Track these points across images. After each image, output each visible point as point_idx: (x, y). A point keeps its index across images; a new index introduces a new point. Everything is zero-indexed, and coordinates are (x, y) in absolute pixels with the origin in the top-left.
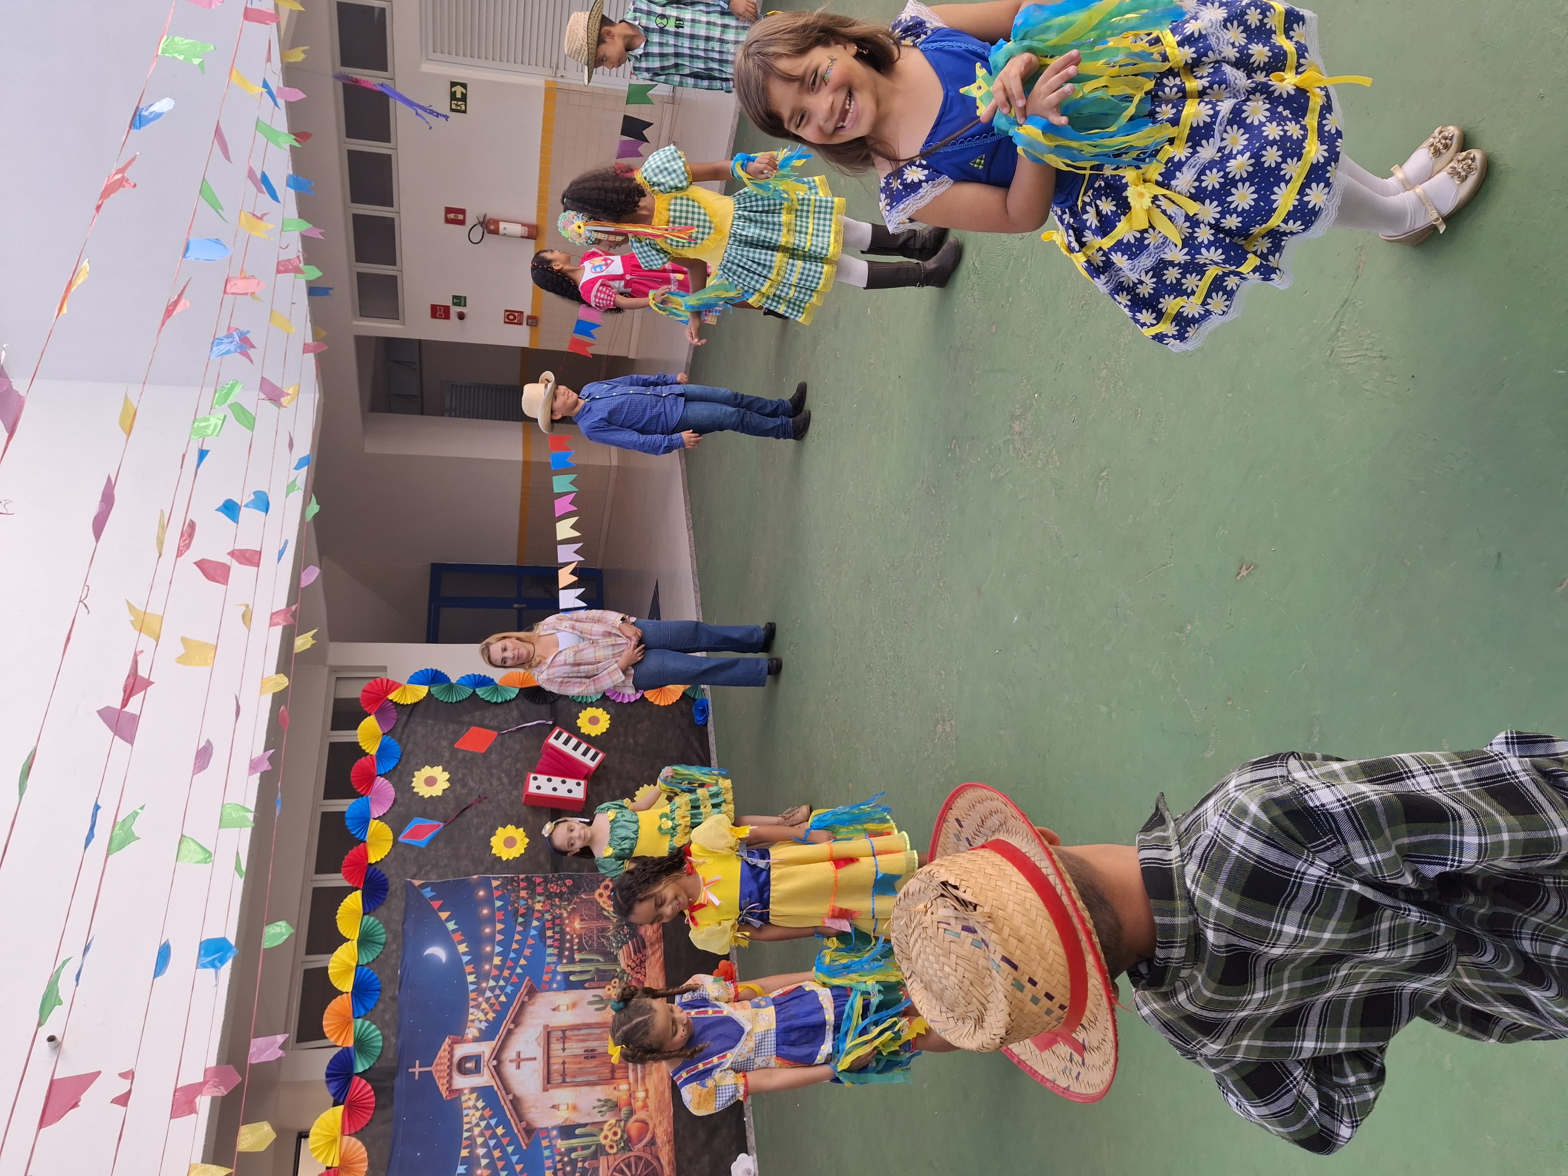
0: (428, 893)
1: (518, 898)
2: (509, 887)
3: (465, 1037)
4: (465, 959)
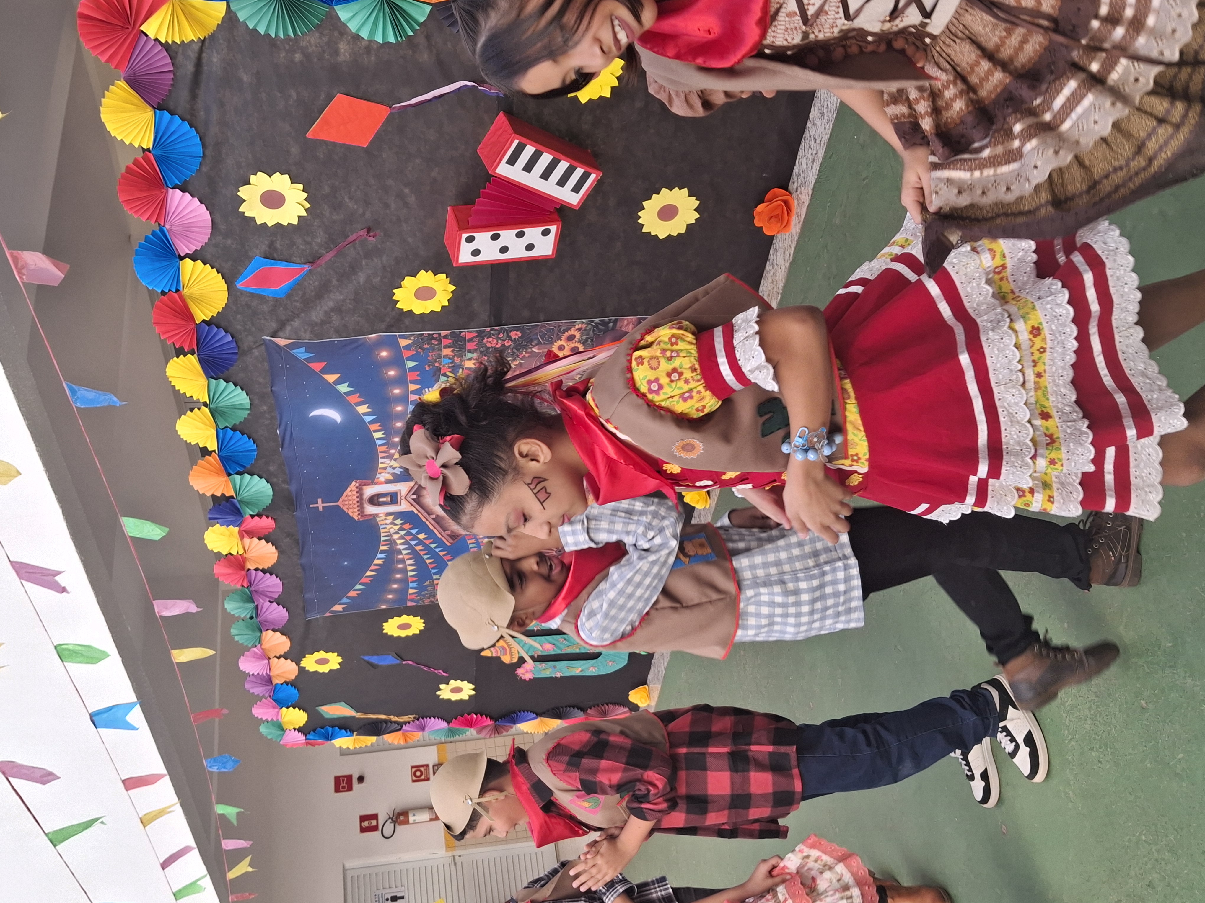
0: (301, 354)
1: (440, 357)
2: (426, 346)
3: (376, 480)
4: (368, 419)
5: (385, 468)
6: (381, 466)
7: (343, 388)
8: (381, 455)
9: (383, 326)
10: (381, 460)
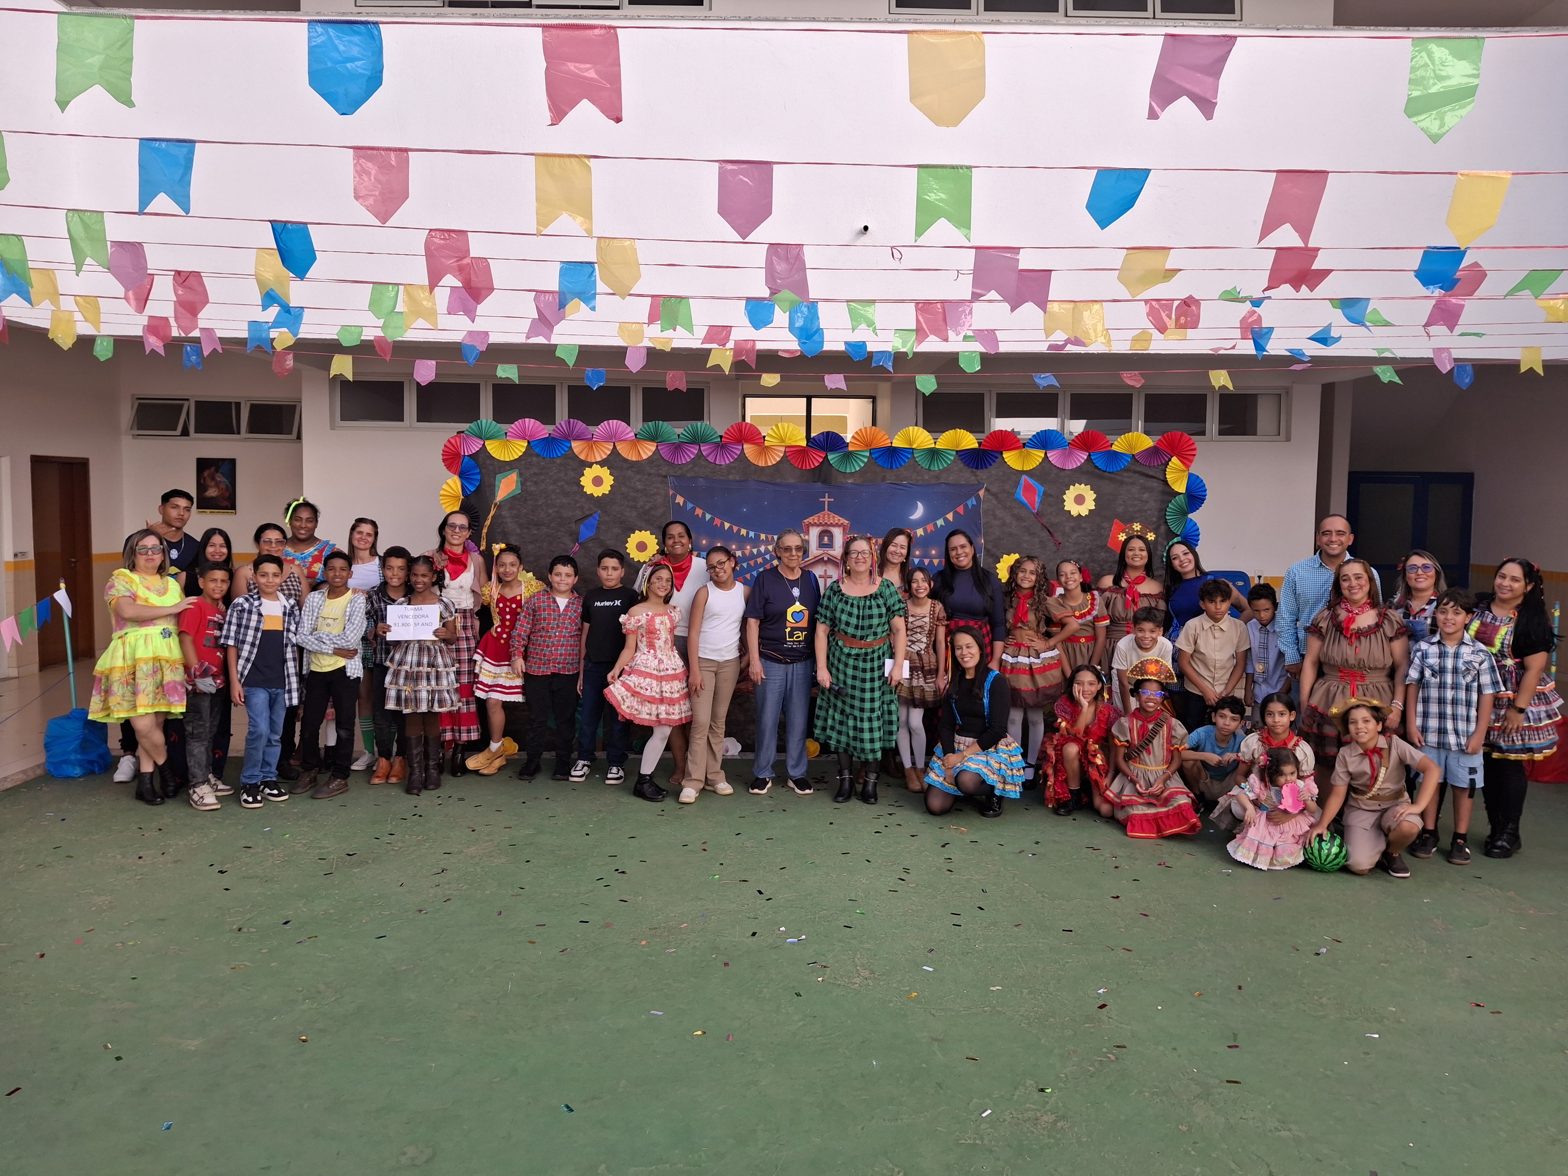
0: (972, 502)
7: (940, 522)
9: (989, 547)
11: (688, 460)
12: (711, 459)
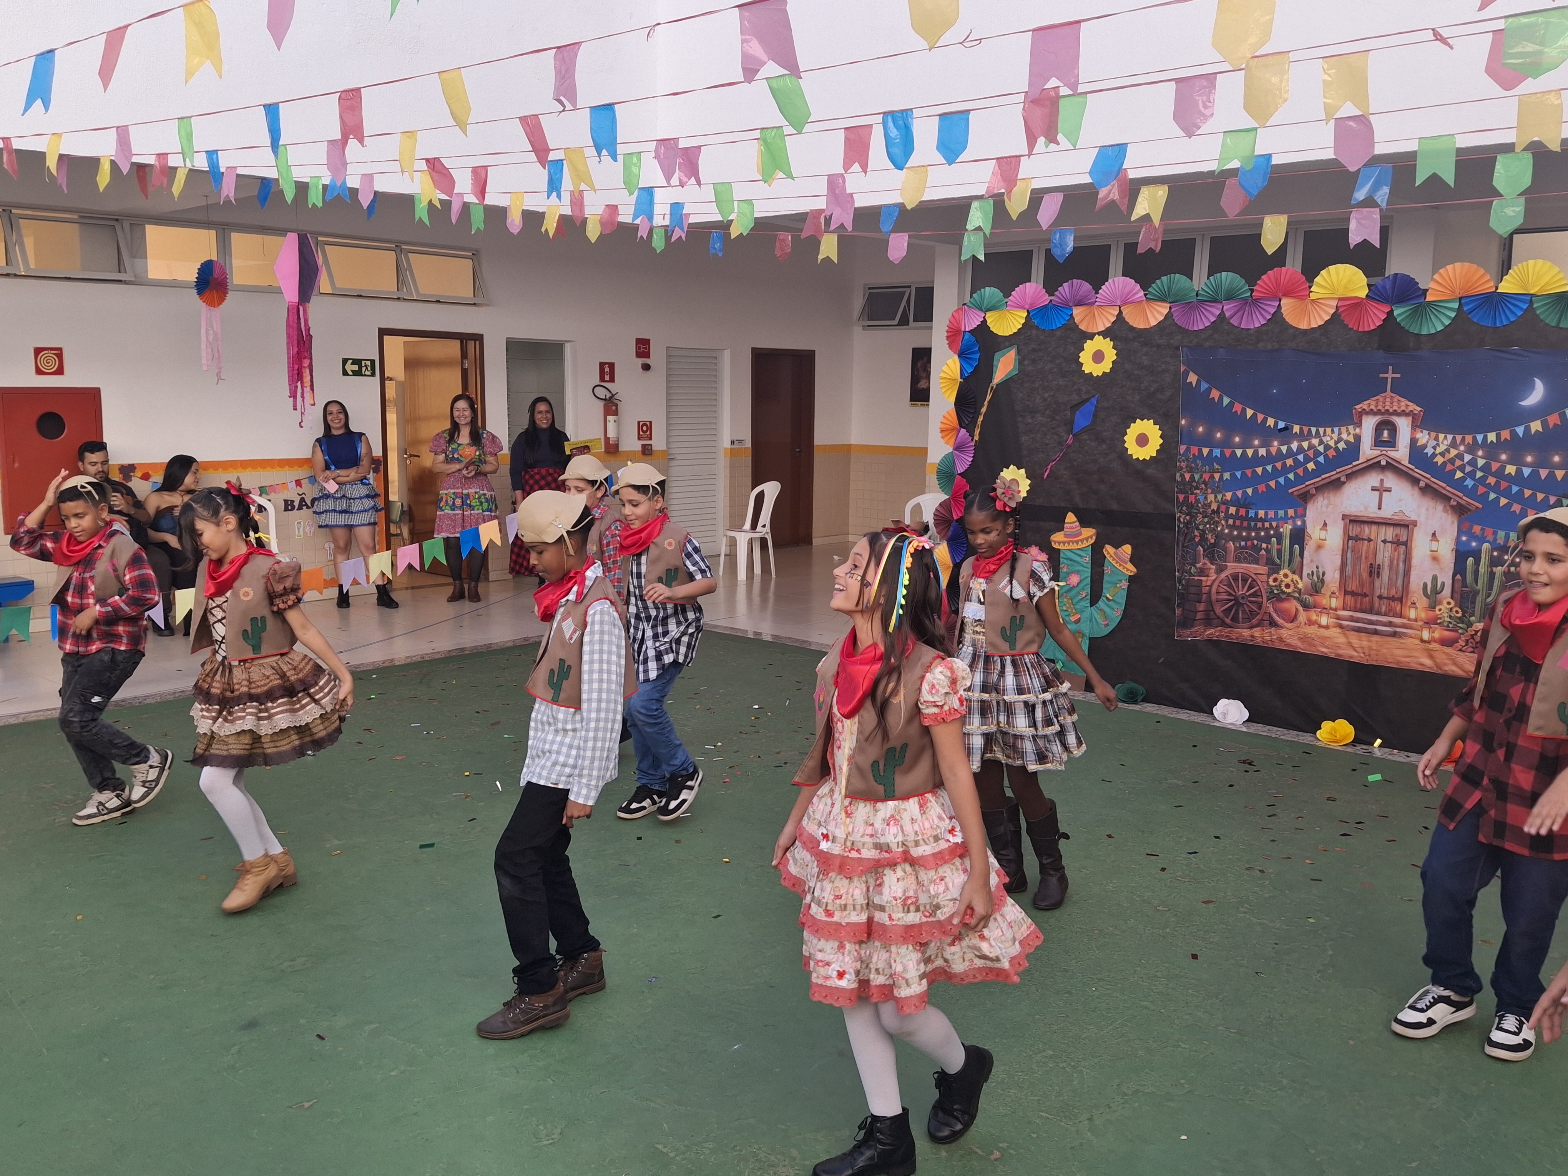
3: (1418, 430)
4: (1520, 430)
5: (1436, 439)
6: (1441, 436)
8: (1459, 438)
10: (1450, 437)
11: (1207, 324)
12: (1234, 321)
